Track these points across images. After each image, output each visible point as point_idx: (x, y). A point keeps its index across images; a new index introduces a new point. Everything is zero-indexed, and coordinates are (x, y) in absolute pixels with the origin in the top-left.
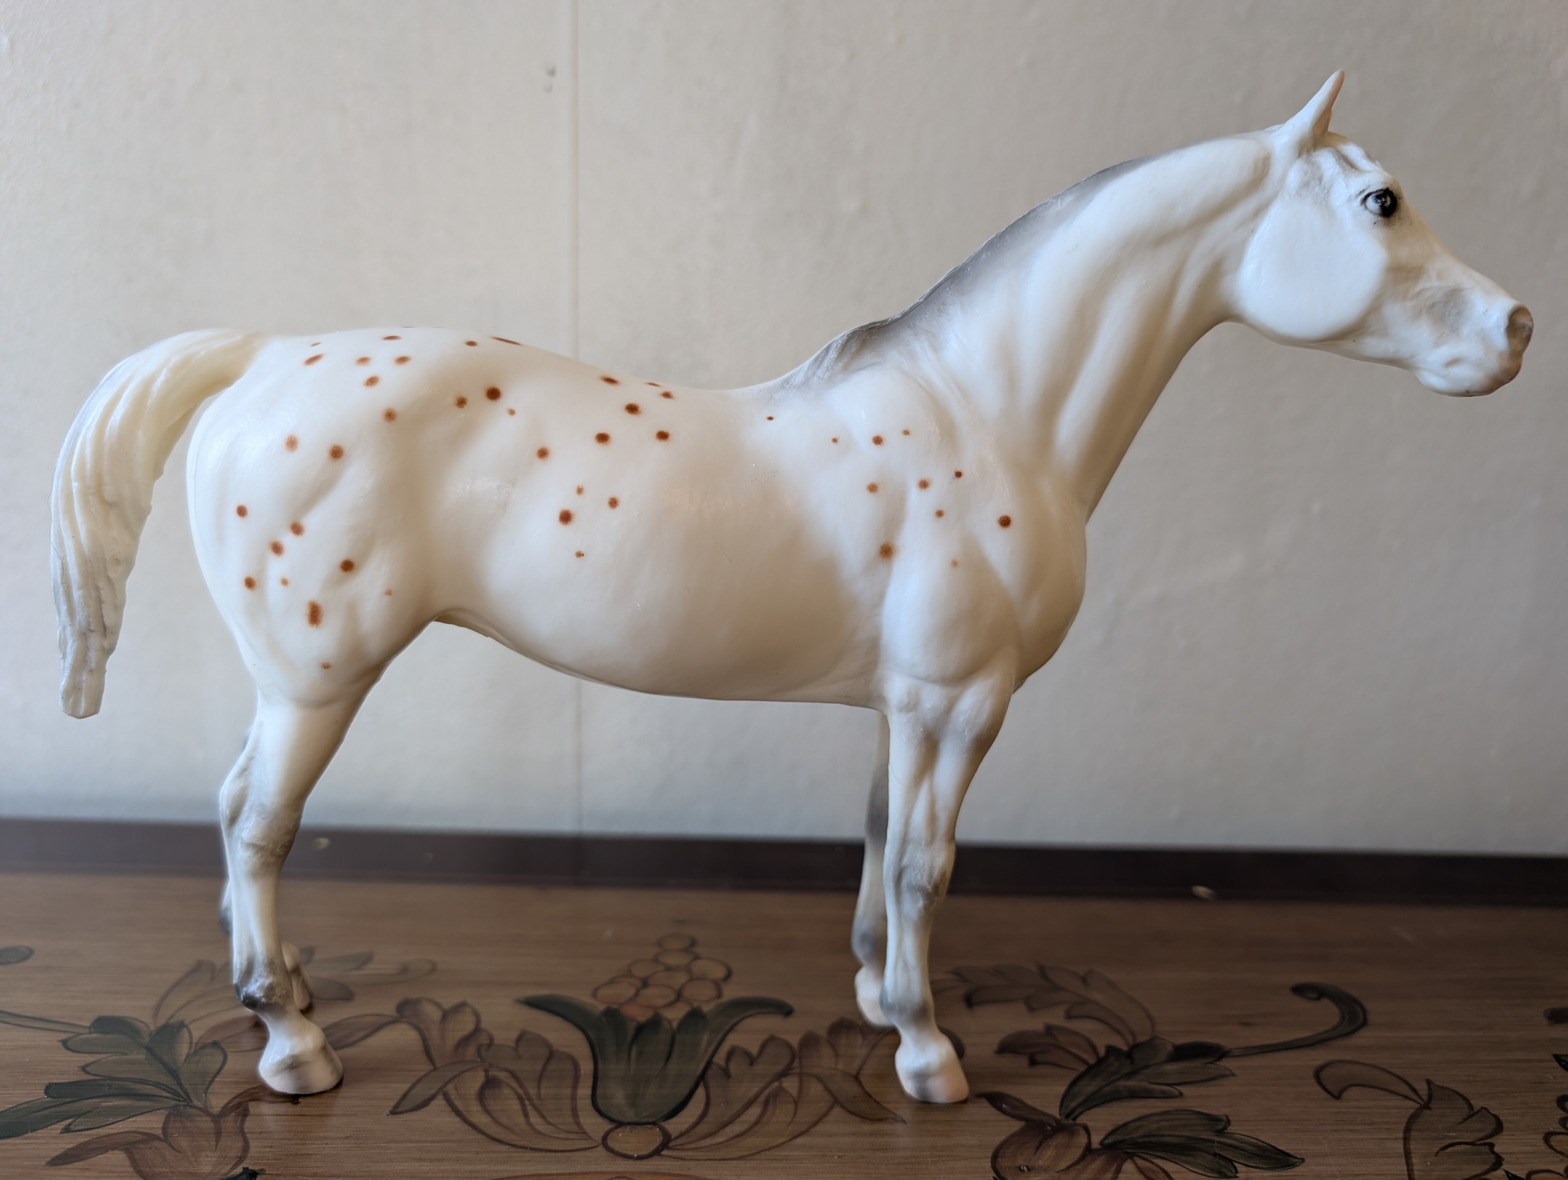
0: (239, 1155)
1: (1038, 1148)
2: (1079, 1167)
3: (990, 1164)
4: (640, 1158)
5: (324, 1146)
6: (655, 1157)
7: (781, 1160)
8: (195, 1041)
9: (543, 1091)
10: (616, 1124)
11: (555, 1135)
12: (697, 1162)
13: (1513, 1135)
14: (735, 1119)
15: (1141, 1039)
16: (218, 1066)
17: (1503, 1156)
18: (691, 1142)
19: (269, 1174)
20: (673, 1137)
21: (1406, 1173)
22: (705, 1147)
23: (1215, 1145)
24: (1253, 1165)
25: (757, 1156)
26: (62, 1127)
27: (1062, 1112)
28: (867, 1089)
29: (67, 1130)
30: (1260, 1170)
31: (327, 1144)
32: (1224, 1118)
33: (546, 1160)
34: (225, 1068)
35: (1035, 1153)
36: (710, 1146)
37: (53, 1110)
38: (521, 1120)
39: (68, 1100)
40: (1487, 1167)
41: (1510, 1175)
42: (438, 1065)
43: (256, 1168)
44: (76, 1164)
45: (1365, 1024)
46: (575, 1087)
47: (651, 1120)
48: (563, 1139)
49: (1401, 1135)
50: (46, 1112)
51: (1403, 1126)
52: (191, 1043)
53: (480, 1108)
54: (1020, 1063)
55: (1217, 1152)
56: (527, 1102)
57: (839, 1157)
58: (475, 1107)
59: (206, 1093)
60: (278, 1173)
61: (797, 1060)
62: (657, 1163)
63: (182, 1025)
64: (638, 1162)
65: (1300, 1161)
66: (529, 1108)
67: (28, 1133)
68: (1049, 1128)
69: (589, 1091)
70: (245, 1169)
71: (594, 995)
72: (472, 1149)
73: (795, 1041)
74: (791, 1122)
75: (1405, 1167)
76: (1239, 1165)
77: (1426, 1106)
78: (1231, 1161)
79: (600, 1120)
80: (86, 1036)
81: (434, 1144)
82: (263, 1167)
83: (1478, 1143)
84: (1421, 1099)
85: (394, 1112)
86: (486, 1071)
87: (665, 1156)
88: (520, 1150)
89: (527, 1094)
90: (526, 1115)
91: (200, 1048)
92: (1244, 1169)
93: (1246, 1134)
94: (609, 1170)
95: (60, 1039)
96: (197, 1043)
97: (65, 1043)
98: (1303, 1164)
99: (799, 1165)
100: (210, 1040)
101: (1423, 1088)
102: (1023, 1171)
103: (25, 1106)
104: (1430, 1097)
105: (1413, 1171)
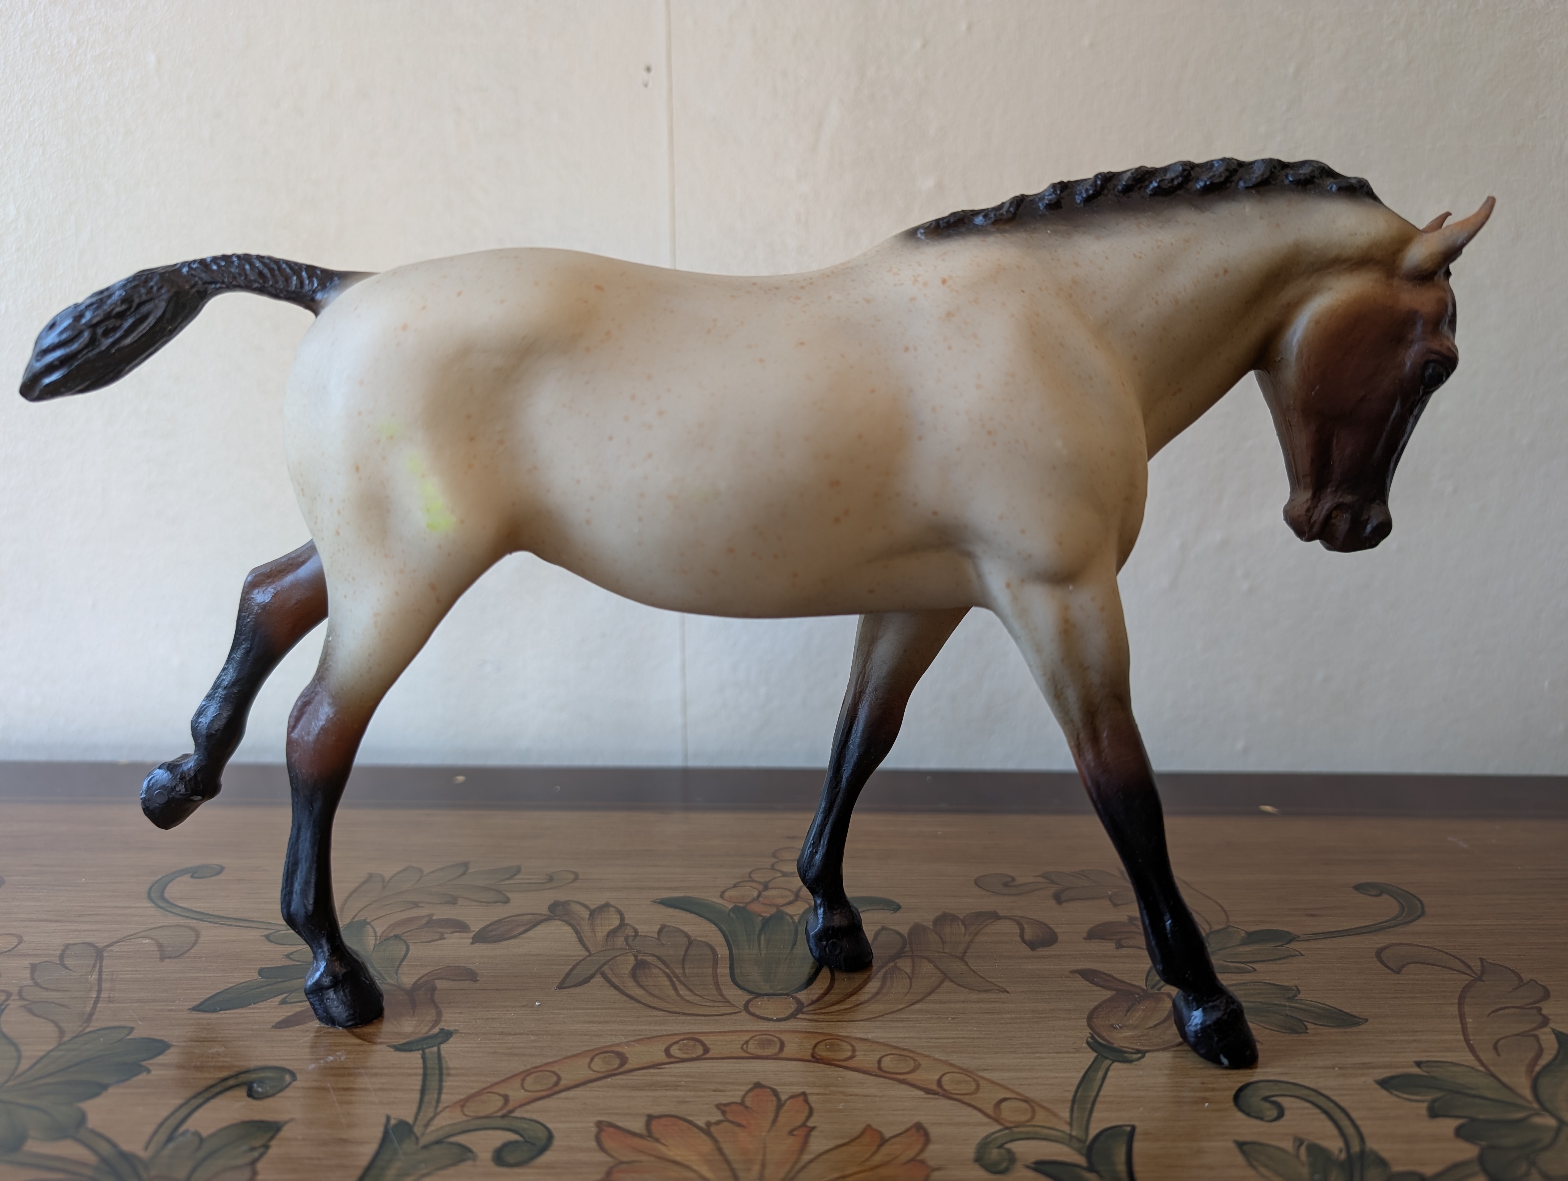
0: (434, 1019)
1: (1128, 1011)
2: (1166, 1025)
3: (1086, 1024)
4: (778, 1020)
5: (505, 1012)
6: (793, 1020)
7: (902, 1021)
8: (379, 934)
9: (687, 971)
10: (754, 995)
11: (704, 1004)
12: (829, 1023)
13: (1559, 1001)
14: (858, 991)
15: (1216, 927)
16: (403, 953)
17: (1550, 1017)
18: (822, 1009)
19: (462, 1033)
20: (805, 1005)
21: (1461, 1030)
22: (834, 1012)
23: (1287, 1008)
24: (1322, 1024)
25: (881, 1018)
26: (279, 1000)
27: (1148, 984)
28: (972, 968)
29: (284, 1002)
30: (1328, 1028)
31: (507, 1011)
32: (1294, 988)
33: (698, 1022)
34: (409, 955)
35: (1126, 1015)
36: (839, 1011)
37: (269, 987)
38: (672, 992)
39: (280, 980)
40: (1534, 1025)
41: (1555, 1031)
42: (593, 952)
43: (451, 1029)
44: (297, 1027)
45: (1423, 914)
46: (715, 965)
47: (785, 992)
48: (709, 1006)
49: (1456, 1001)
50: (263, 989)
51: (1457, 995)
52: (376, 936)
53: (634, 984)
54: (1109, 947)
55: (1289, 1013)
56: (674, 979)
57: (952, 1018)
58: (630, 983)
59: (397, 975)
60: (470, 1032)
61: (908, 946)
62: (795, 1024)
63: (364, 923)
64: (778, 1023)
65: (1365, 1021)
66: (677, 983)
67: (251, 1005)
68: (1137, 996)
69: (728, 971)
70: (442, 1030)
71: (722, 896)
72: (633, 1015)
73: (904, 930)
74: (907, 993)
75: (1460, 1026)
76: (1309, 1024)
77: (1480, 979)
78: (1301, 1021)
79: (740, 992)
80: (284, 932)
81: (599, 1011)
82: (457, 1028)
83: (1527, 1007)
84: (1476, 974)
85: (561, 987)
86: (636, 956)
87: (801, 1018)
88: (673, 1015)
89: (674, 973)
90: (676, 989)
91: (384, 940)
92: (1313, 1026)
93: (1314, 1000)
94: (753, 1029)
95: (263, 934)
96: (381, 937)
97: (267, 937)
98: (1366, 1023)
99: (918, 1025)
100: (392, 934)
101: (1476, 965)
102: (1115, 1028)
103: (245, 984)
104: (1483, 972)
105: (1467, 1028)
